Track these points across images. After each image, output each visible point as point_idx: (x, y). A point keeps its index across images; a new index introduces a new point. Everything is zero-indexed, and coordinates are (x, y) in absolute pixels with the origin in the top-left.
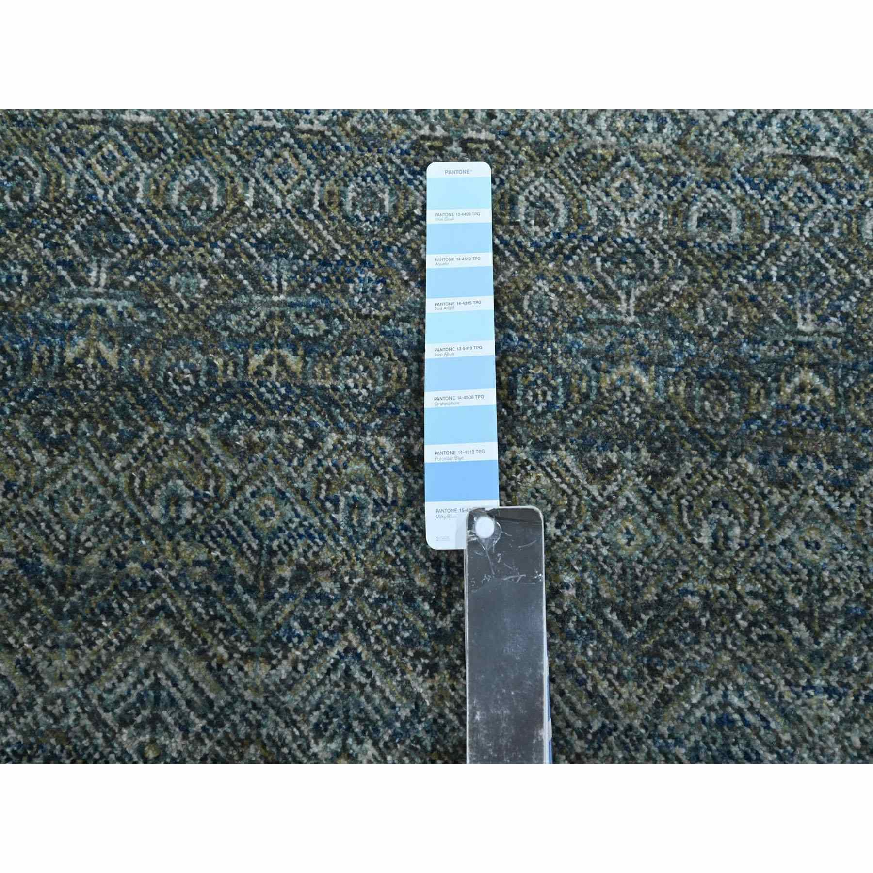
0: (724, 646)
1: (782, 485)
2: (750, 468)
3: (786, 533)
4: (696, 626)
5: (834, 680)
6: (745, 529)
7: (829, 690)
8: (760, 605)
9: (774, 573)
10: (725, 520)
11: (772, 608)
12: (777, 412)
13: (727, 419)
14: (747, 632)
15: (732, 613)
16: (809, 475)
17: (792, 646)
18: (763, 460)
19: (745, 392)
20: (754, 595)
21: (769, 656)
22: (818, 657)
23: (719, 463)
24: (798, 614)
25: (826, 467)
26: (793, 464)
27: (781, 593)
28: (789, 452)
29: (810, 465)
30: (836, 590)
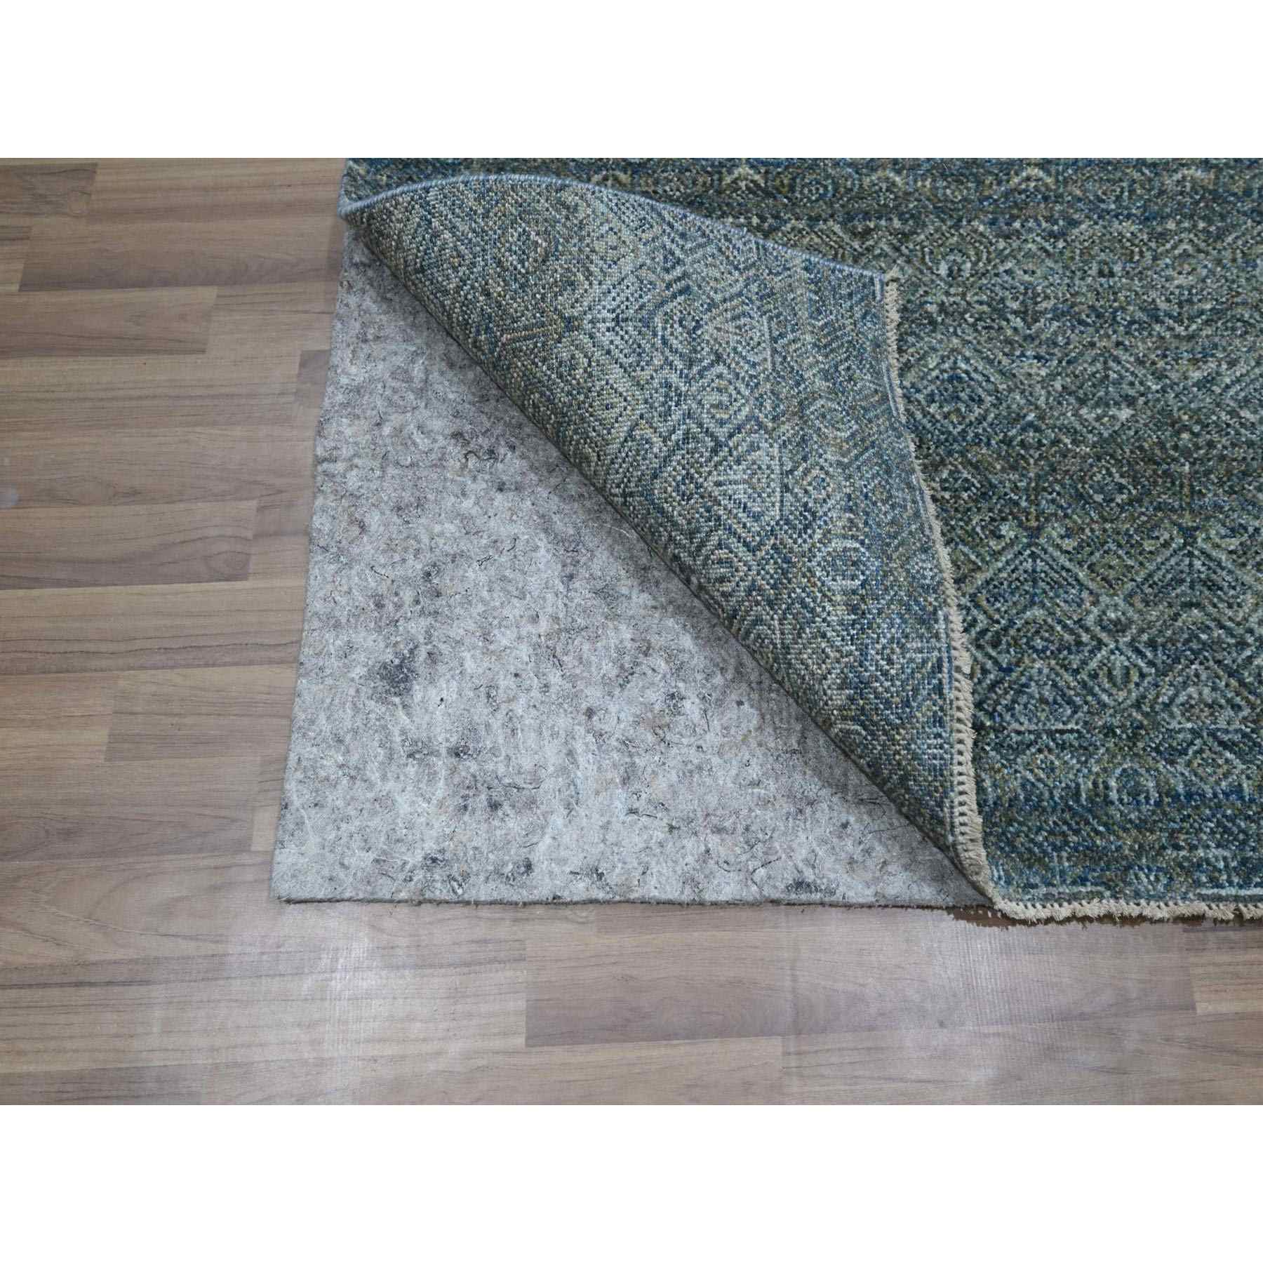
0: (955, 333)
1: (1007, 237)
2: (981, 228)
3: (1009, 265)
4: (933, 322)
5: (1042, 351)
6: (975, 264)
7: (1038, 358)
8: (985, 308)
9: (997, 288)
10: (959, 260)
11: (994, 310)
12: (1006, 195)
13: (965, 199)
14: (974, 325)
15: (962, 314)
16: (1030, 230)
17: (1009, 332)
18: (993, 223)
19: (980, 183)
20: (981, 303)
21: (990, 339)
22: (1031, 338)
23: (957, 226)
24: (1015, 313)
25: (1044, 225)
26: (1017, 225)
27: (1003, 300)
28: (1014, 218)
29: (1031, 224)
30: (1047, 297)
